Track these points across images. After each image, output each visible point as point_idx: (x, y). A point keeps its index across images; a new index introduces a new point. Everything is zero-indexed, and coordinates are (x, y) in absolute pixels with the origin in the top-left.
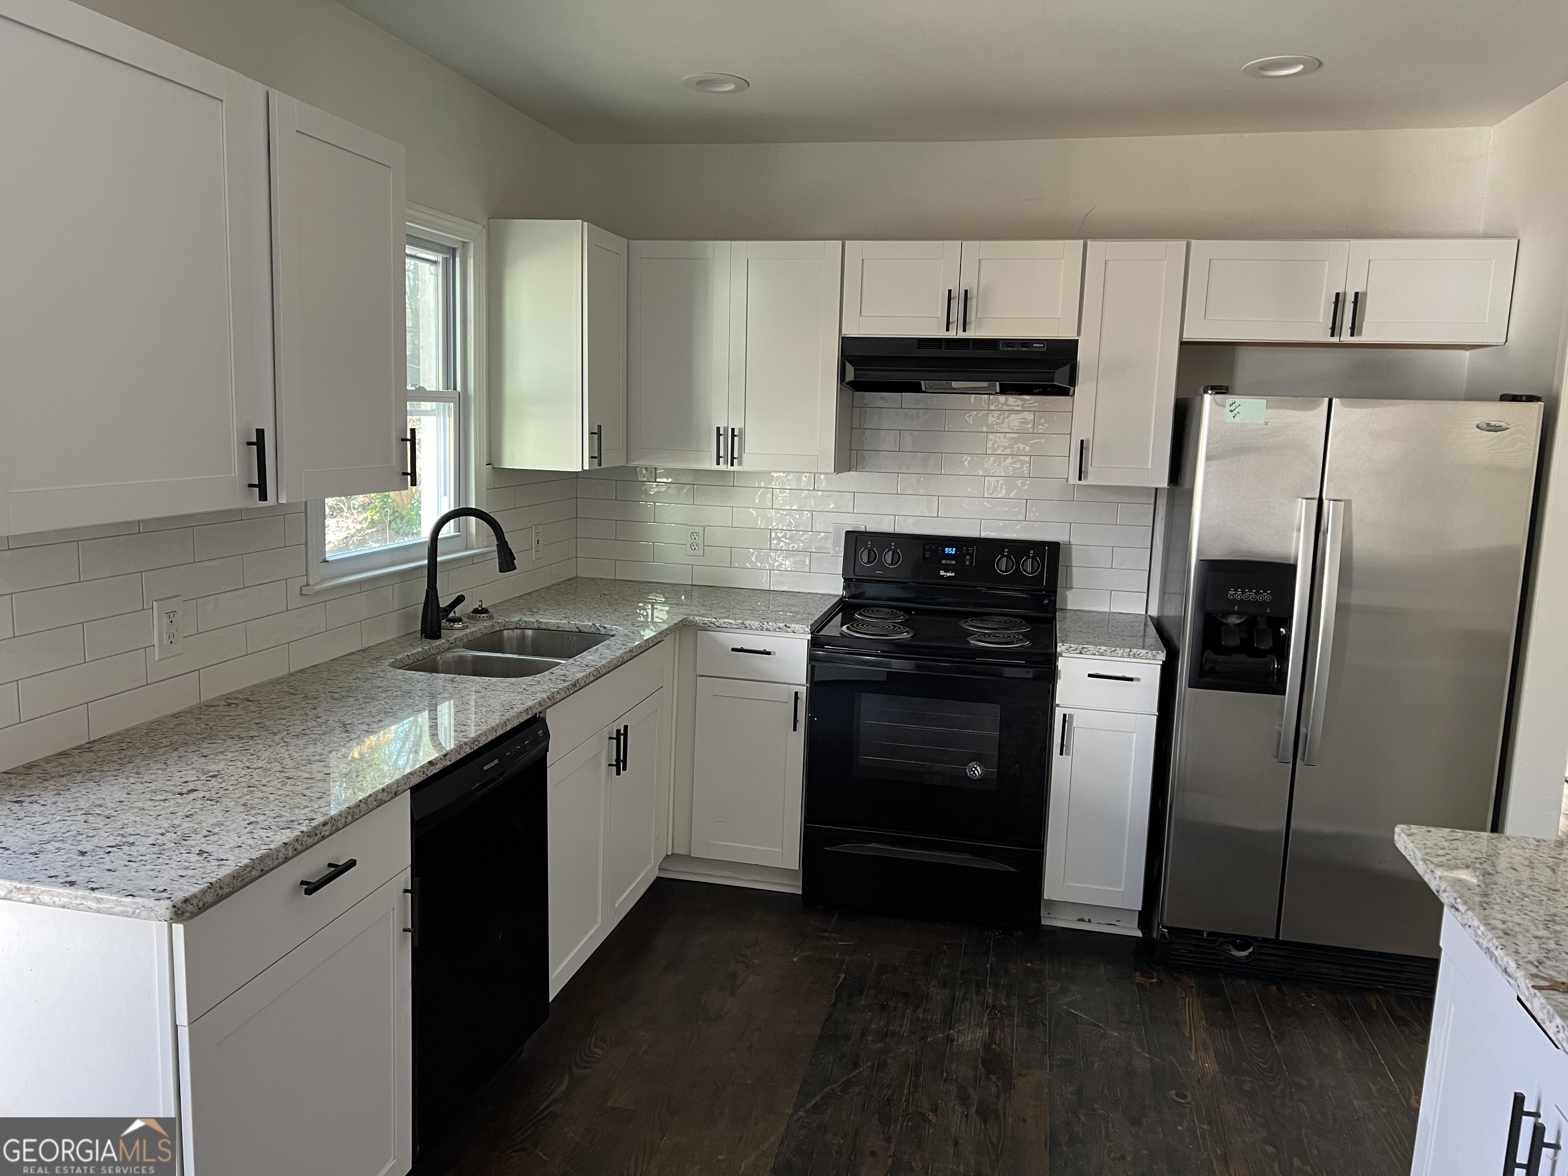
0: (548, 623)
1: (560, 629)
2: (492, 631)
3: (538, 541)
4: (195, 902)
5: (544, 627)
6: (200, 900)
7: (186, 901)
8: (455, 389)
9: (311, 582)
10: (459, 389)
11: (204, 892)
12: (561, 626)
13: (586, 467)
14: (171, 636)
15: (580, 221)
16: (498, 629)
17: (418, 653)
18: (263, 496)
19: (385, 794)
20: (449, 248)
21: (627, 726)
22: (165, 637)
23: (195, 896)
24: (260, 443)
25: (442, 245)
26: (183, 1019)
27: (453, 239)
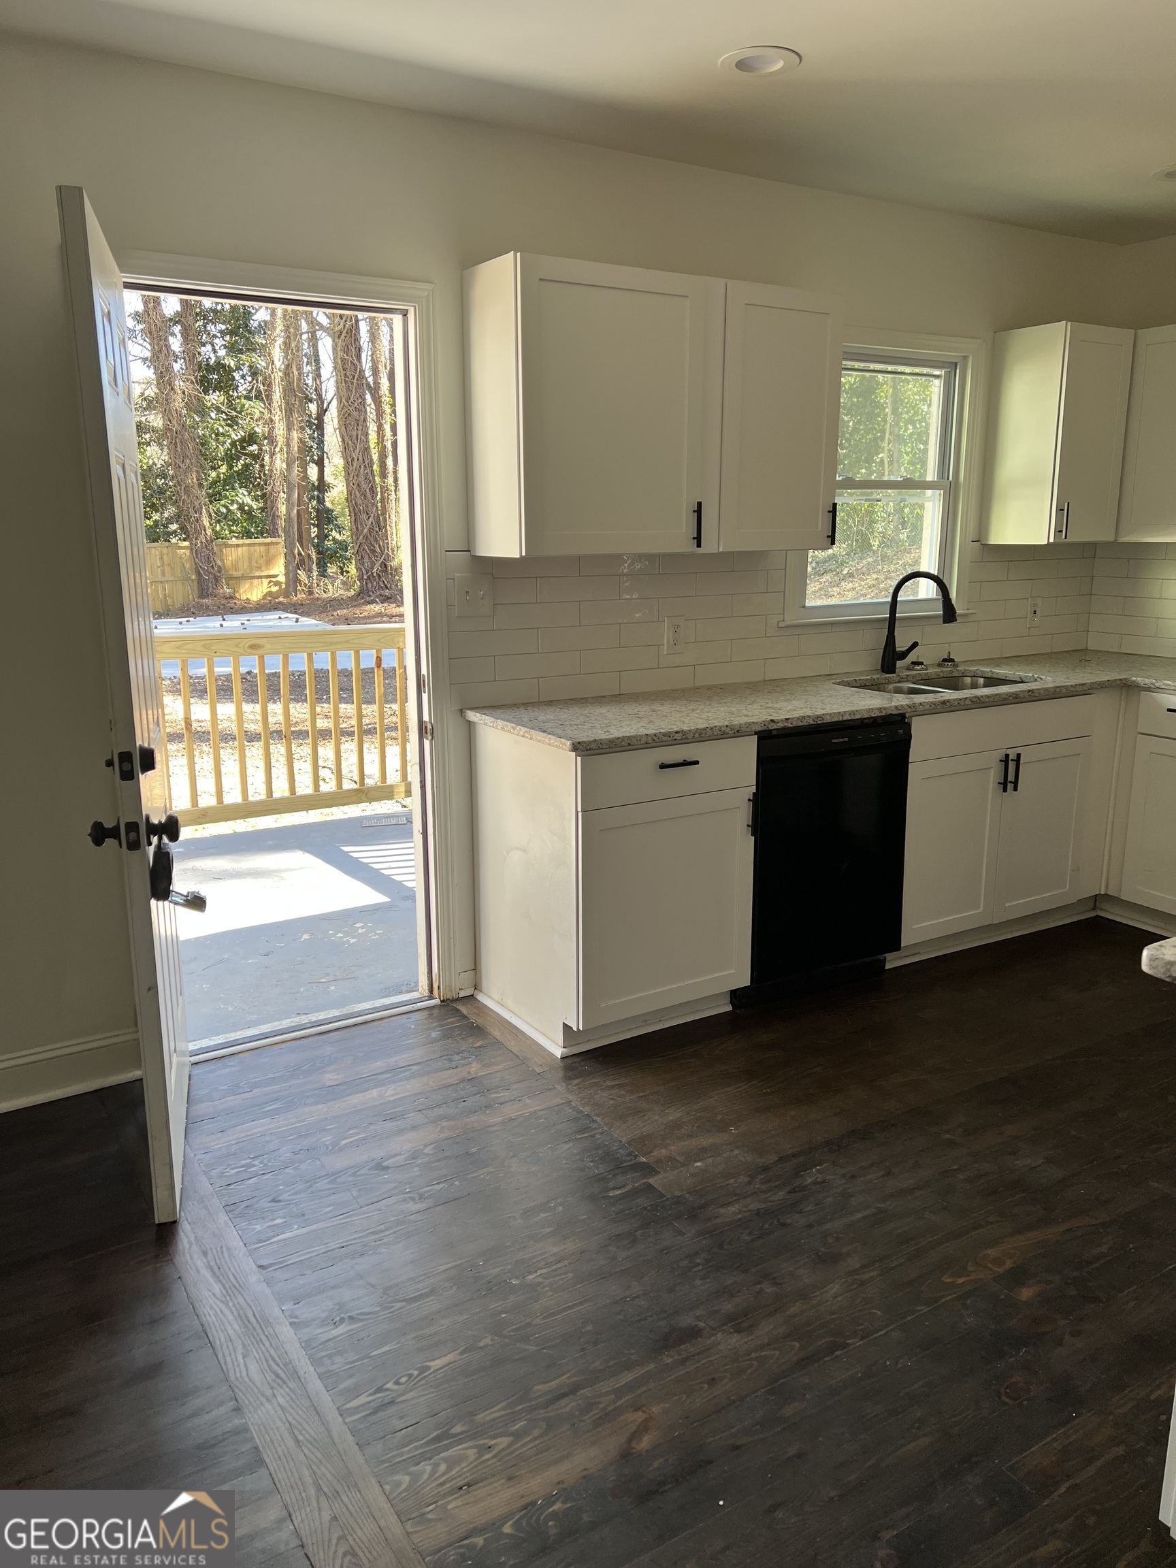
0: (998, 673)
1: (1007, 679)
2: (951, 675)
3: (1035, 611)
4: (585, 745)
5: (995, 676)
6: (588, 745)
7: (579, 743)
8: (948, 479)
9: (786, 619)
10: (951, 479)
11: (591, 742)
12: (1008, 675)
13: (1052, 540)
14: (675, 641)
15: (1065, 322)
16: (957, 675)
17: (866, 680)
18: (699, 545)
19: (729, 729)
20: (952, 363)
21: (1020, 754)
22: (671, 641)
23: (585, 742)
24: (698, 511)
25: (943, 362)
26: (579, 809)
27: (952, 356)
